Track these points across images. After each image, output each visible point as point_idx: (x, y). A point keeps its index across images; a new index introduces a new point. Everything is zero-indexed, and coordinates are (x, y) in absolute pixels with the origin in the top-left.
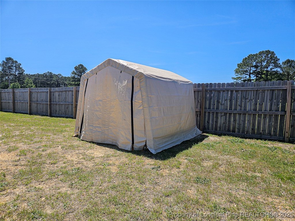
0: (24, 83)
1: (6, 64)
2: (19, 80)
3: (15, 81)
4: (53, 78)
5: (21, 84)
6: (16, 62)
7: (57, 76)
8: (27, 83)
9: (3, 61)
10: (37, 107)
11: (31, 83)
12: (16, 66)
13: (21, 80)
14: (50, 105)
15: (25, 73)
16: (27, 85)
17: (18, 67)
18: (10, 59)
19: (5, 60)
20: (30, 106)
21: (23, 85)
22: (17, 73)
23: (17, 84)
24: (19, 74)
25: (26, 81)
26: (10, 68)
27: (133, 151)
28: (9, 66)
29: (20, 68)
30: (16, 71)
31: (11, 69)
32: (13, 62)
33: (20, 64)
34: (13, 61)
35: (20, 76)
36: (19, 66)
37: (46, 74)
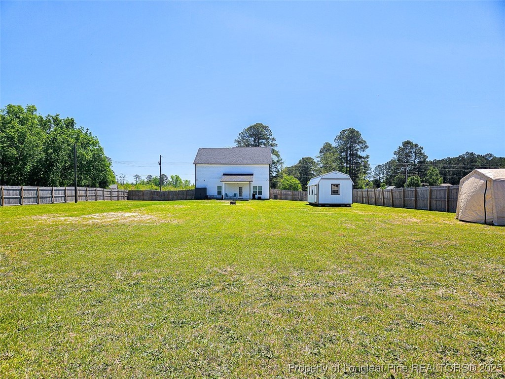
0: (426, 175)
1: (402, 151)
2: (419, 172)
3: (414, 173)
4: (476, 162)
5: (422, 177)
6: (416, 146)
7: (483, 157)
8: (431, 174)
9: (400, 147)
10: (436, 204)
11: (437, 175)
12: (415, 152)
13: (422, 171)
14: (448, 201)
15: (428, 160)
16: (431, 177)
17: (419, 153)
18: (407, 143)
19: (401, 146)
20: (430, 203)
21: (424, 179)
22: (417, 161)
23: (417, 177)
24: (419, 162)
25: (428, 172)
26: (408, 155)
27: (485, 223)
28: (407, 154)
29: (421, 154)
30: (415, 159)
31: (410, 156)
32: (412, 147)
33: (422, 148)
34: (413, 145)
35: (421, 165)
36: (420, 151)
37: (463, 157)
